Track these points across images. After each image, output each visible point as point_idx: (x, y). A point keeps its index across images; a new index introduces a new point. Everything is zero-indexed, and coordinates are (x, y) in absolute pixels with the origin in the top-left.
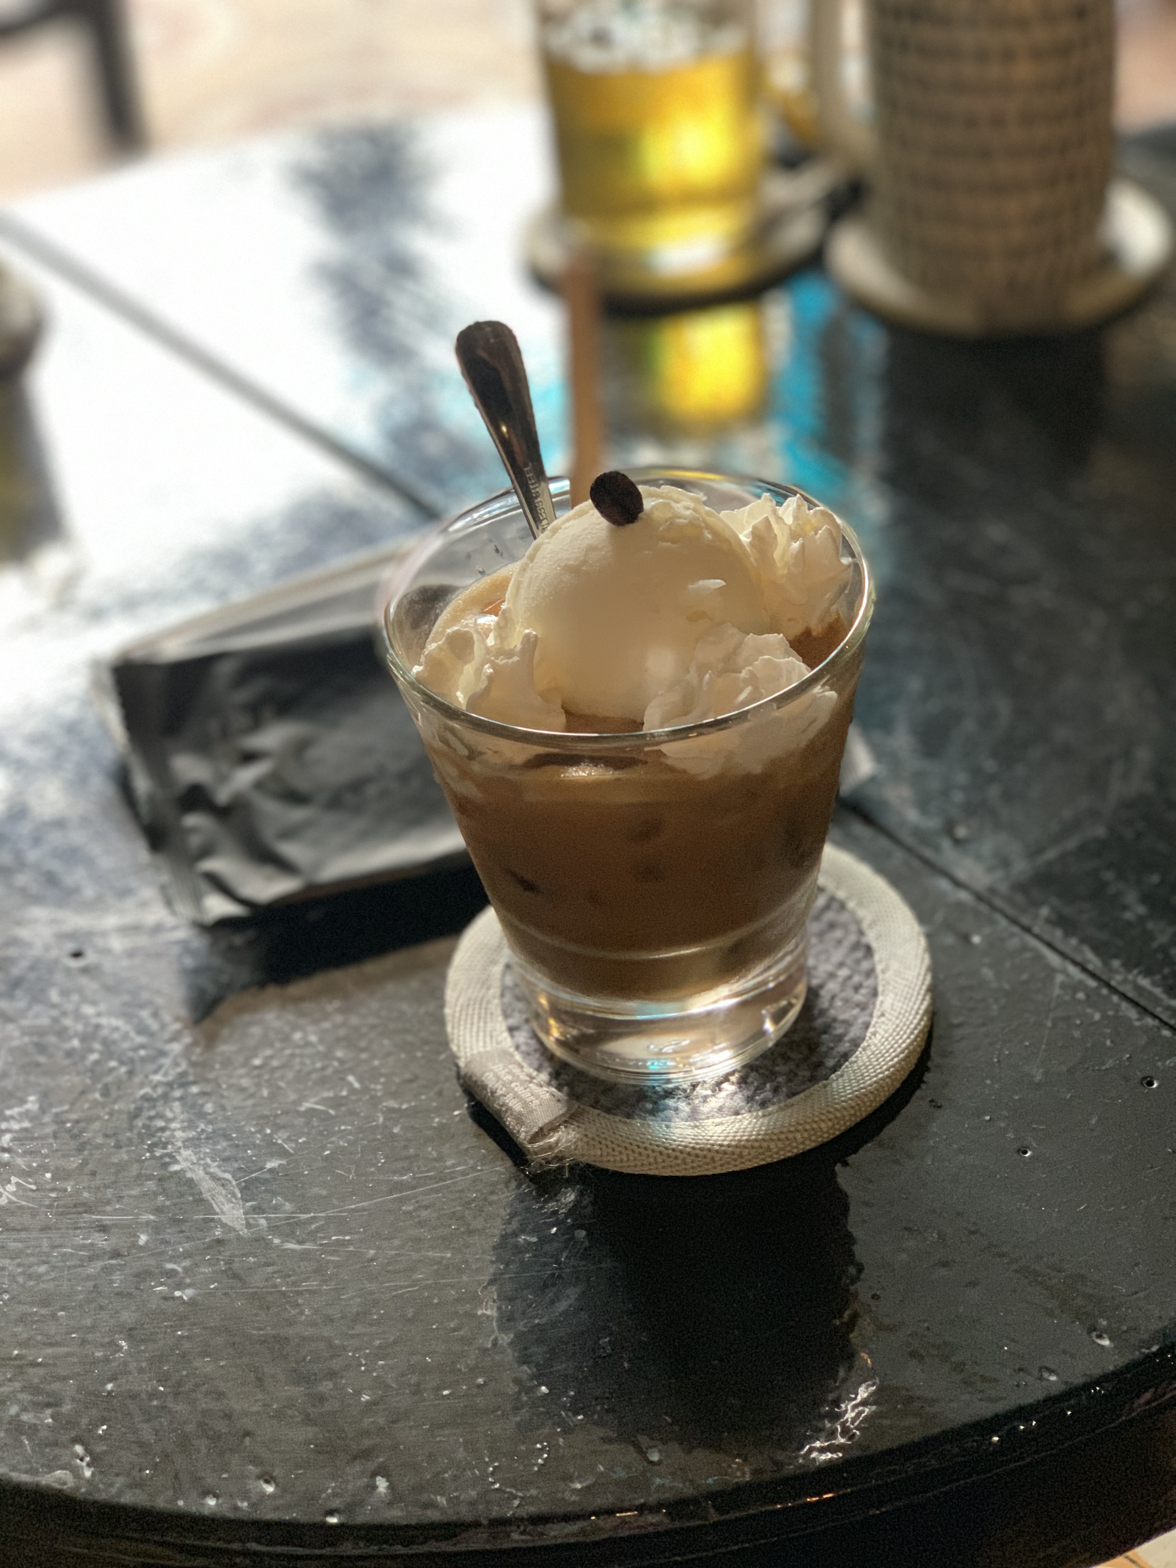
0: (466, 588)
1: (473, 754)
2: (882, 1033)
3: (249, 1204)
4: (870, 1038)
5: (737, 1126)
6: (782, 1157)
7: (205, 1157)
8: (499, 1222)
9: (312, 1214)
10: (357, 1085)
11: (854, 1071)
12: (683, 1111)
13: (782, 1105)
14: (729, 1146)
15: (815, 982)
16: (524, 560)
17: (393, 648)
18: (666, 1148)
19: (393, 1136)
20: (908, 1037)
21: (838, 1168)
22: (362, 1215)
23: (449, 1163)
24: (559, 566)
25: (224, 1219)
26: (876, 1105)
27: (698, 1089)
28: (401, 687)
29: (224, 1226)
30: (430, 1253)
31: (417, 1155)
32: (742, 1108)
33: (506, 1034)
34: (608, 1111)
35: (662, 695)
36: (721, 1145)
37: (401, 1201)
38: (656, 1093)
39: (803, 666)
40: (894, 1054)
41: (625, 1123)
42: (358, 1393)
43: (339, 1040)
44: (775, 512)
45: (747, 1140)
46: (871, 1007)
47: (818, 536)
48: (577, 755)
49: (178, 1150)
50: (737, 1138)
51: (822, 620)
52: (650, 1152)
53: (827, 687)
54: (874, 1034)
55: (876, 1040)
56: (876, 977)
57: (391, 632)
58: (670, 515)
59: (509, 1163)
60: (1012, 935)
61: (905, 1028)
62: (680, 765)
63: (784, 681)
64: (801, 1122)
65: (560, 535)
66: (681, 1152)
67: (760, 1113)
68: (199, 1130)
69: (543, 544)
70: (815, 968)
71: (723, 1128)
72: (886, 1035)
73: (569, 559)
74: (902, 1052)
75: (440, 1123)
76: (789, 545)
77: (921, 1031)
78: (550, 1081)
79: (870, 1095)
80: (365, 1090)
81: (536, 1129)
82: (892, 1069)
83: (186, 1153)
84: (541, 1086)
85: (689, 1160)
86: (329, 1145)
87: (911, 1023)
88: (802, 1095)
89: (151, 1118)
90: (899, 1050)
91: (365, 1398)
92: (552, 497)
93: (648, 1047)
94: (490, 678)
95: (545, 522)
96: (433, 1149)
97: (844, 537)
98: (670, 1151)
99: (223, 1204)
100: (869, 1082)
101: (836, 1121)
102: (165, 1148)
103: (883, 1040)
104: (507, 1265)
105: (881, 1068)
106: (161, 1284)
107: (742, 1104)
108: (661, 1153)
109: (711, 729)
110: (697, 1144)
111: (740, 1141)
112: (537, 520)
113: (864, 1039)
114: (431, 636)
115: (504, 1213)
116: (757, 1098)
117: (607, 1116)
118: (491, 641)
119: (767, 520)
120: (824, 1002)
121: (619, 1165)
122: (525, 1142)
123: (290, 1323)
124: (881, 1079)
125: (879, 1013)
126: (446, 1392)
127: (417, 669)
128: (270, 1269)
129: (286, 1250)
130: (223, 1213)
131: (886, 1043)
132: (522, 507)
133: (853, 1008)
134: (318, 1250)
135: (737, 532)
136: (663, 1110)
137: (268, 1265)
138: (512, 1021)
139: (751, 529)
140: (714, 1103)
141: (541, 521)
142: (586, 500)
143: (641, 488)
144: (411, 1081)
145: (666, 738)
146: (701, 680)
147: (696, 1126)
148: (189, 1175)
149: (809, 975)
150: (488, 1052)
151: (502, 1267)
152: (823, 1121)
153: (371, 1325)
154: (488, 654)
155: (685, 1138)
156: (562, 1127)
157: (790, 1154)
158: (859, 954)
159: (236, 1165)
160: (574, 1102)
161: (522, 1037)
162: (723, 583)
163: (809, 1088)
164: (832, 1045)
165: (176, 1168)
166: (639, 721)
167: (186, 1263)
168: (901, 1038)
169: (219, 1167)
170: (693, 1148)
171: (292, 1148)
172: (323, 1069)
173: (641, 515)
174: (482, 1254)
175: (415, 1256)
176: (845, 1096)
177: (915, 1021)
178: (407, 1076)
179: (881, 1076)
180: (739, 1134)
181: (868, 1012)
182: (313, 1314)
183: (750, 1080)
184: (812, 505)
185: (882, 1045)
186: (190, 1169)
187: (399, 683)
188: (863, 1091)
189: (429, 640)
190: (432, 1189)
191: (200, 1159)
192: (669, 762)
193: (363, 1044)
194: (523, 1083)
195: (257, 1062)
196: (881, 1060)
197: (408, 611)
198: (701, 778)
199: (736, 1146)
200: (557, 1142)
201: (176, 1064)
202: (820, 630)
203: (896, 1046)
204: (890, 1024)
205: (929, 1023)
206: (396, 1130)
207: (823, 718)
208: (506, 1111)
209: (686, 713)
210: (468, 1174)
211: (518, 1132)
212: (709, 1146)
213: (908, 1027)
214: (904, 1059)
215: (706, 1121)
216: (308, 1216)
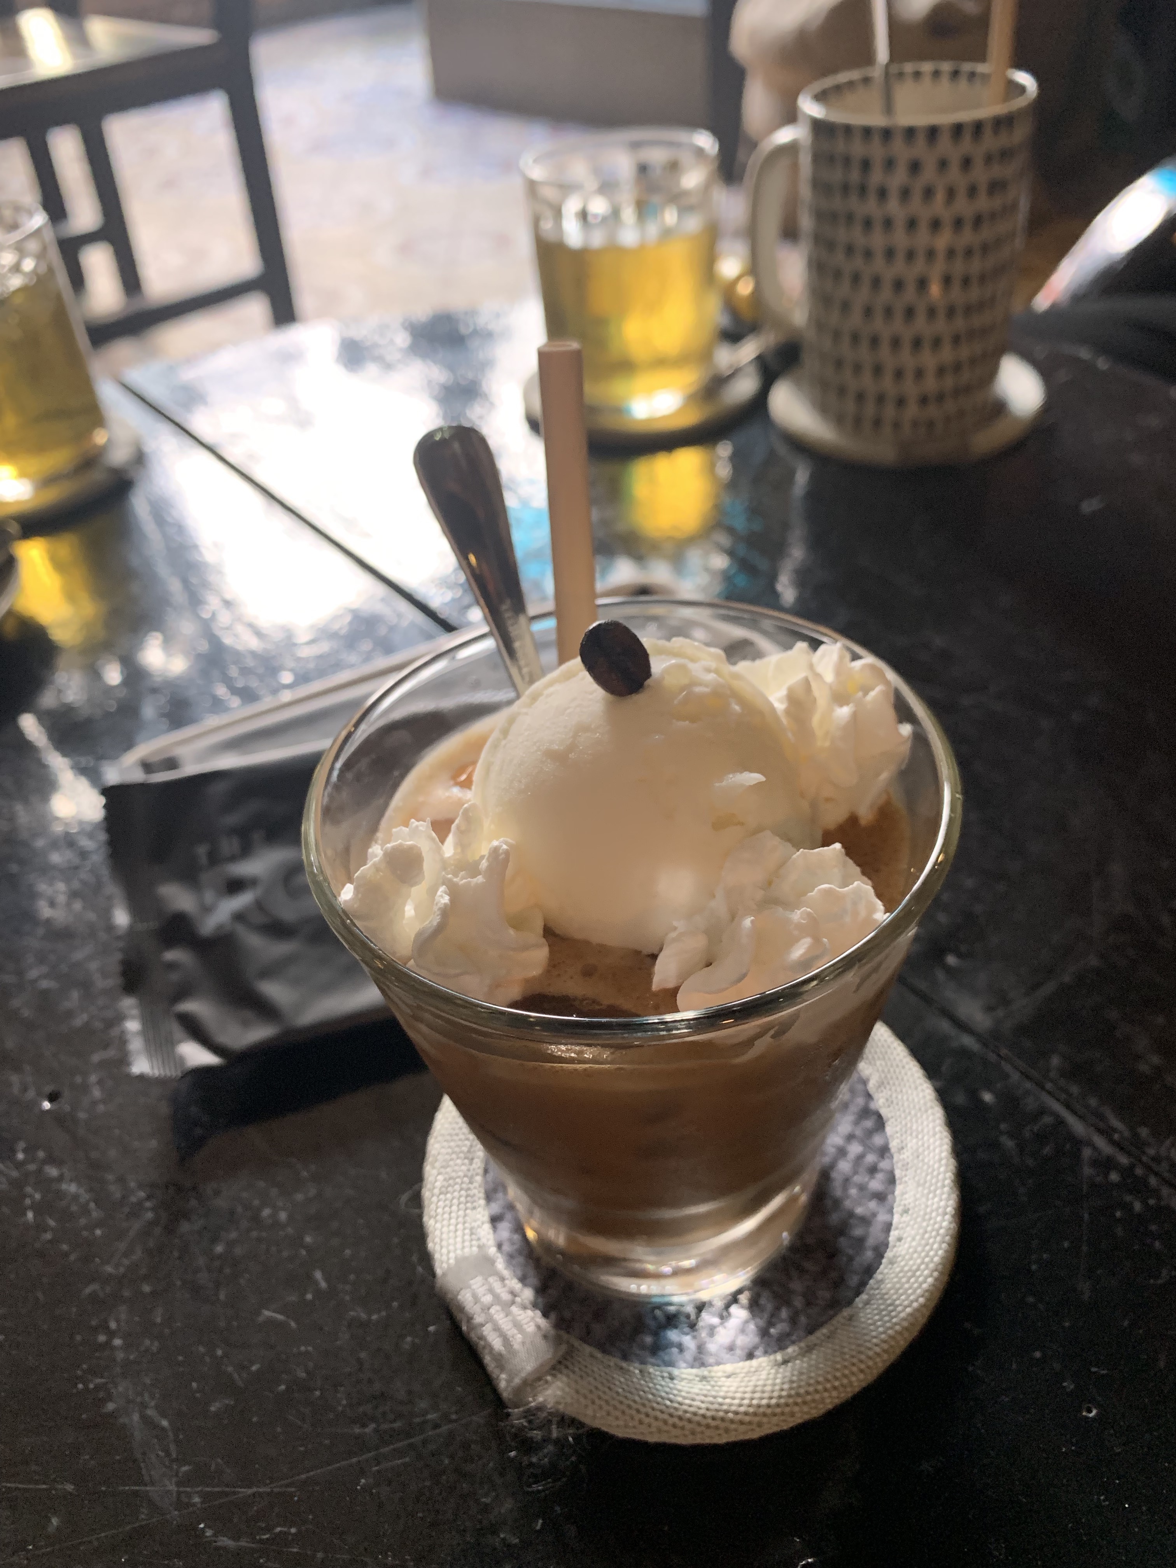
2: (908, 1240)
3: (184, 1469)
4: (895, 1246)
5: (754, 1379)
7: (144, 1391)
9: (254, 1489)
10: (323, 1285)
11: (882, 1296)
12: (688, 1350)
13: (803, 1344)
22: (314, 1492)
23: (420, 1406)
25: (153, 1493)
27: (704, 1315)
29: (151, 1503)
31: (382, 1395)
32: (756, 1348)
33: (487, 1227)
34: (603, 1348)
36: (736, 1413)
37: (362, 1470)
38: (656, 1319)
41: (621, 1369)
43: (310, 1219)
44: (810, 664)
46: (890, 1197)
47: (871, 700)
49: (114, 1380)
50: (755, 1402)
54: (899, 1240)
55: (902, 1250)
56: (892, 1158)
58: (685, 681)
60: (1026, 1093)
61: (934, 1233)
65: (541, 705)
67: (779, 1358)
68: (142, 1349)
71: (737, 1382)
72: (914, 1244)
74: (935, 1269)
75: (413, 1344)
76: (832, 710)
78: (536, 1300)
80: (332, 1292)
81: (519, 1380)
83: (122, 1387)
84: (525, 1309)
86: (285, 1376)
89: (93, 1330)
94: (445, 911)
98: (676, 1420)
99: (154, 1468)
102: (101, 1376)
103: (910, 1250)
107: (756, 1341)
113: (887, 1246)
116: (773, 1331)
118: (448, 851)
119: (804, 679)
120: (837, 1189)
122: (507, 1393)
125: (900, 1210)
127: (347, 895)
129: (219, 1548)
130: (152, 1482)
131: (915, 1255)
133: (870, 1200)
134: (257, 1550)
135: (770, 698)
136: (664, 1348)
138: (495, 1208)
139: (785, 693)
140: (724, 1336)
142: (574, 657)
147: (704, 1378)
148: (122, 1419)
150: (466, 1258)
154: (445, 869)
155: (693, 1398)
156: (550, 1377)
159: (176, 1405)
160: (563, 1336)
161: (506, 1231)
162: (760, 776)
163: (831, 1318)
164: (851, 1253)
165: (111, 1406)
169: (157, 1407)
170: (704, 1416)
171: (242, 1380)
172: (290, 1259)
173: (648, 682)
176: (876, 1336)
178: (379, 1273)
181: (887, 1206)
183: (761, 1303)
184: (856, 656)
185: (910, 1257)
186: (125, 1410)
190: (397, 1451)
191: (137, 1395)
193: (335, 1225)
194: (504, 1304)
196: (912, 1280)
199: (755, 1414)
201: (131, 1250)
202: (869, 816)
203: (927, 1259)
204: (916, 1225)
210: (441, 1426)
211: (499, 1377)
212: (721, 1414)
213: (938, 1233)
214: (938, 1279)
215: (716, 1368)
216: (250, 1491)
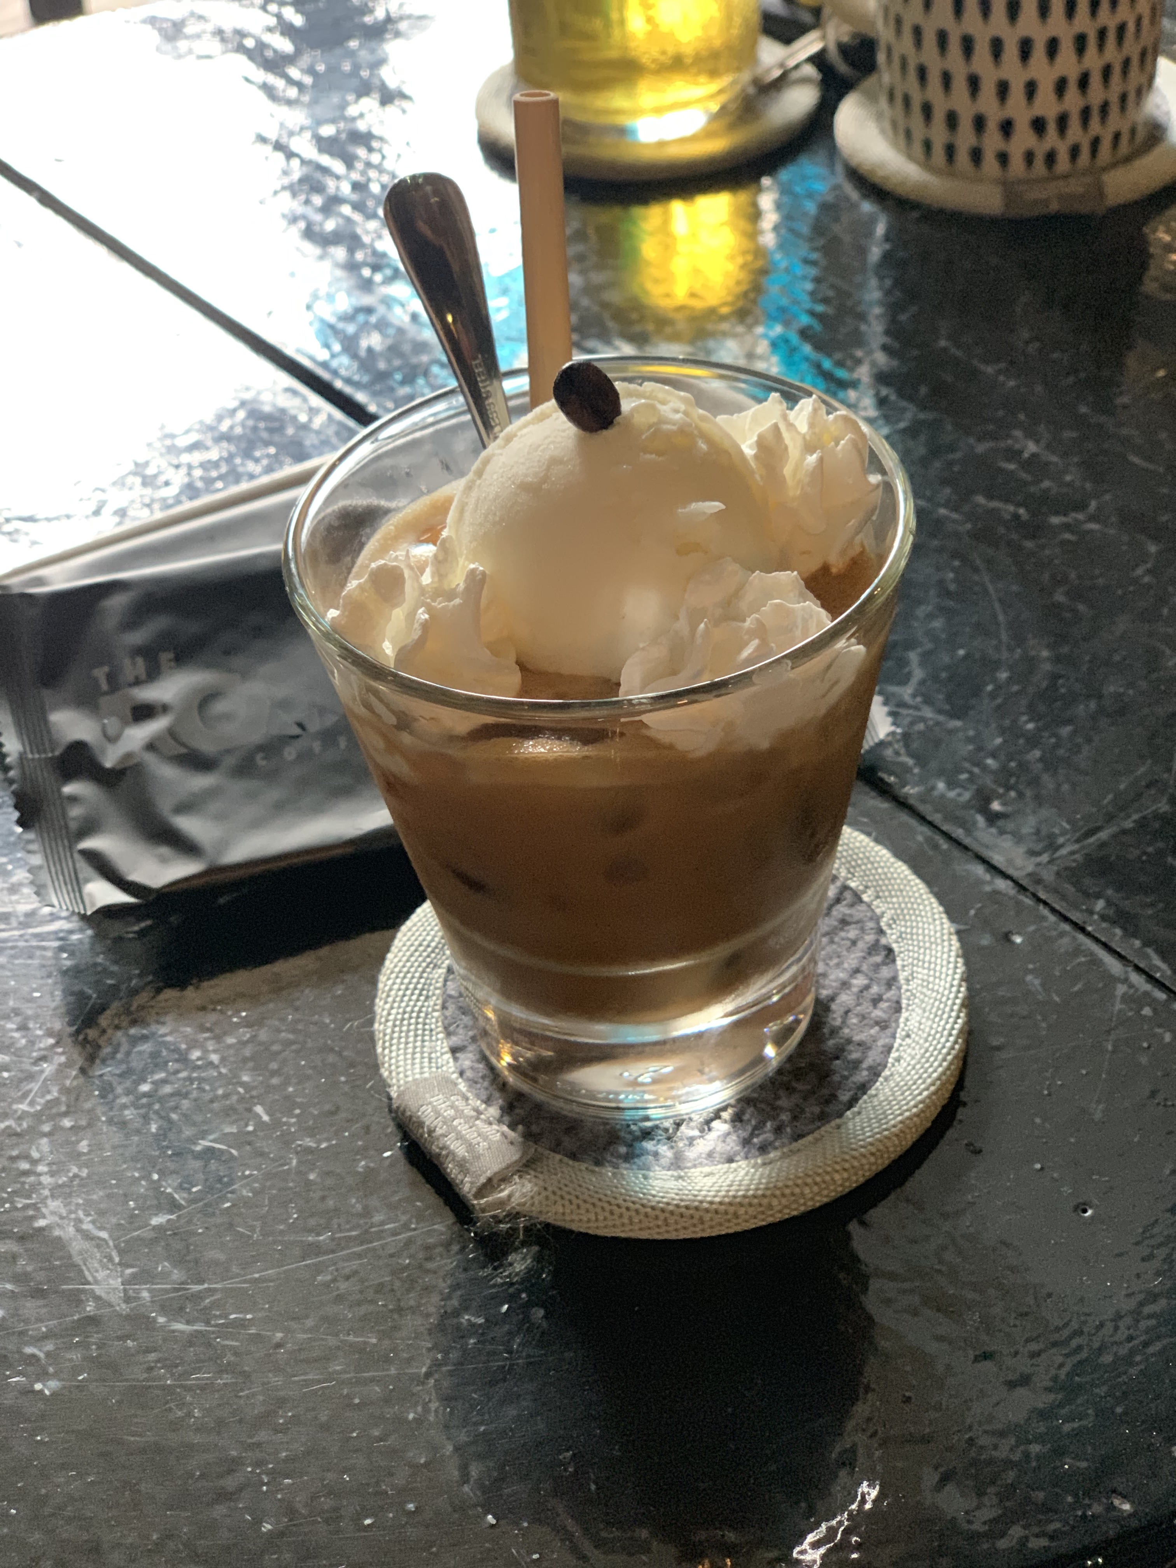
0: (397, 510)
1: (404, 722)
2: (909, 1059)
3: (129, 1271)
4: (893, 1065)
5: (731, 1177)
6: (787, 1216)
7: (77, 1210)
8: (435, 1298)
9: (206, 1286)
10: (266, 1118)
11: (874, 1107)
12: (664, 1157)
13: (785, 1150)
14: (721, 1203)
15: (825, 993)
16: (470, 476)
17: (303, 586)
18: (643, 1205)
19: (309, 1183)
20: (940, 1065)
21: (853, 1227)
22: (268, 1287)
23: (378, 1218)
24: (514, 483)
25: (98, 1290)
26: (900, 1151)
27: (683, 1128)
28: (313, 637)
29: (98, 1298)
30: (351, 1338)
31: (336, 1210)
32: (736, 1154)
33: (448, 1056)
34: (573, 1156)
35: (643, 649)
36: (711, 1203)
37: (318, 1269)
38: (631, 1132)
39: (823, 613)
40: (923, 1086)
41: (593, 1172)
42: (257, 1522)
43: (245, 1060)
44: (785, 417)
45: (744, 1196)
46: (893, 1025)
47: (839, 447)
48: (535, 727)
49: (44, 1200)
50: (731, 1193)
51: (843, 552)
52: (623, 1210)
53: (853, 640)
54: (898, 1060)
55: (900, 1068)
56: (899, 988)
57: (301, 565)
58: (655, 420)
59: (450, 1218)
60: (1062, 934)
61: (936, 1053)
62: (665, 739)
63: (798, 633)
64: (811, 1173)
65: (515, 444)
66: (663, 1210)
67: (759, 1161)
68: (71, 1175)
69: (493, 455)
70: (824, 975)
71: (714, 1179)
72: (913, 1062)
73: (526, 476)
74: (933, 1084)
75: (366, 1167)
76: (802, 459)
77: (956, 1057)
78: (502, 1116)
79: (895, 1138)
80: (276, 1124)
81: (483, 1180)
82: (921, 1106)
83: (54, 1205)
84: (490, 1124)
85: (671, 1221)
86: (229, 1195)
87: (944, 1047)
88: (810, 1138)
89: (13, 1159)
90: (929, 1081)
91: (267, 1527)
92: (507, 399)
93: (621, 1075)
94: (425, 626)
95: (497, 429)
96: (358, 1202)
97: (872, 451)
98: (649, 1210)
99: (97, 1271)
100: (893, 1122)
101: (852, 1171)
102: (29, 1197)
103: (909, 1068)
104: (446, 1353)
105: (907, 1104)
106: (19, 1374)
107: (738, 1148)
108: (637, 1212)
109: (705, 696)
110: (682, 1200)
111: (735, 1197)
112: (488, 426)
113: (885, 1066)
114: (355, 570)
115: (444, 1286)
116: (755, 1140)
117: (571, 1162)
118: (427, 579)
119: (776, 427)
120: (835, 1018)
121: (585, 1225)
122: (470, 1196)
123: (175, 1426)
124: (909, 1118)
125: (904, 1033)
126: (368, 1522)
127: (333, 613)
128: (152, 1356)
129: (173, 1331)
130: (96, 1282)
131: (913, 1072)
132: (469, 410)
133: (872, 1027)
134: (213, 1332)
135: (739, 442)
136: (638, 1156)
137: (148, 1351)
138: (455, 1040)
139: (755, 438)
140: (703, 1146)
141: (492, 428)
142: (548, 400)
143: (617, 385)
144: (332, 1113)
145: (649, 707)
146: (693, 629)
147: (680, 1177)
148: (57, 1233)
149: (819, 986)
150: (426, 1079)
151: (439, 1356)
152: (837, 1171)
153: (276, 1431)
154: (423, 595)
155: (667, 1192)
156: (516, 1177)
157: (795, 1213)
158: (878, 959)
159: (114, 1220)
160: (531, 1143)
161: (467, 1060)
162: (723, 507)
163: (819, 1128)
164: (846, 1073)
165: (41, 1223)
166: (614, 680)
167: (50, 1347)
168: (931, 1066)
169: (93, 1222)
170: (677, 1206)
171: (184, 1199)
172: (226, 1096)
173: (618, 419)
174: (416, 1338)
175: (332, 1341)
176: (863, 1140)
177: (948, 1045)
178: (327, 1107)
179: (907, 1114)
180: (733, 1188)
181: (889, 1032)
182: (203, 1417)
183: (746, 1117)
184: (831, 409)
185: (909, 1074)
186: (58, 1225)
187: (309, 631)
188: (886, 1133)
189: (351, 576)
190: (354, 1253)
191: (71, 1212)
192: (652, 733)
193: (274, 1066)
194: (468, 1119)
195: (145, 1088)
196: (907, 1093)
197: (324, 540)
198: (691, 756)
200: (510, 1196)
201: (46, 1091)
202: (841, 566)
203: (925, 1075)
204: (917, 1047)
205: (964, 1047)
206: (312, 1177)
207: (848, 677)
208: (447, 1156)
209: (674, 673)
210: (399, 1234)
211: (462, 1181)
212: (696, 1204)
213: (940, 1053)
214: (935, 1093)
215: (693, 1170)
216: (201, 1287)
